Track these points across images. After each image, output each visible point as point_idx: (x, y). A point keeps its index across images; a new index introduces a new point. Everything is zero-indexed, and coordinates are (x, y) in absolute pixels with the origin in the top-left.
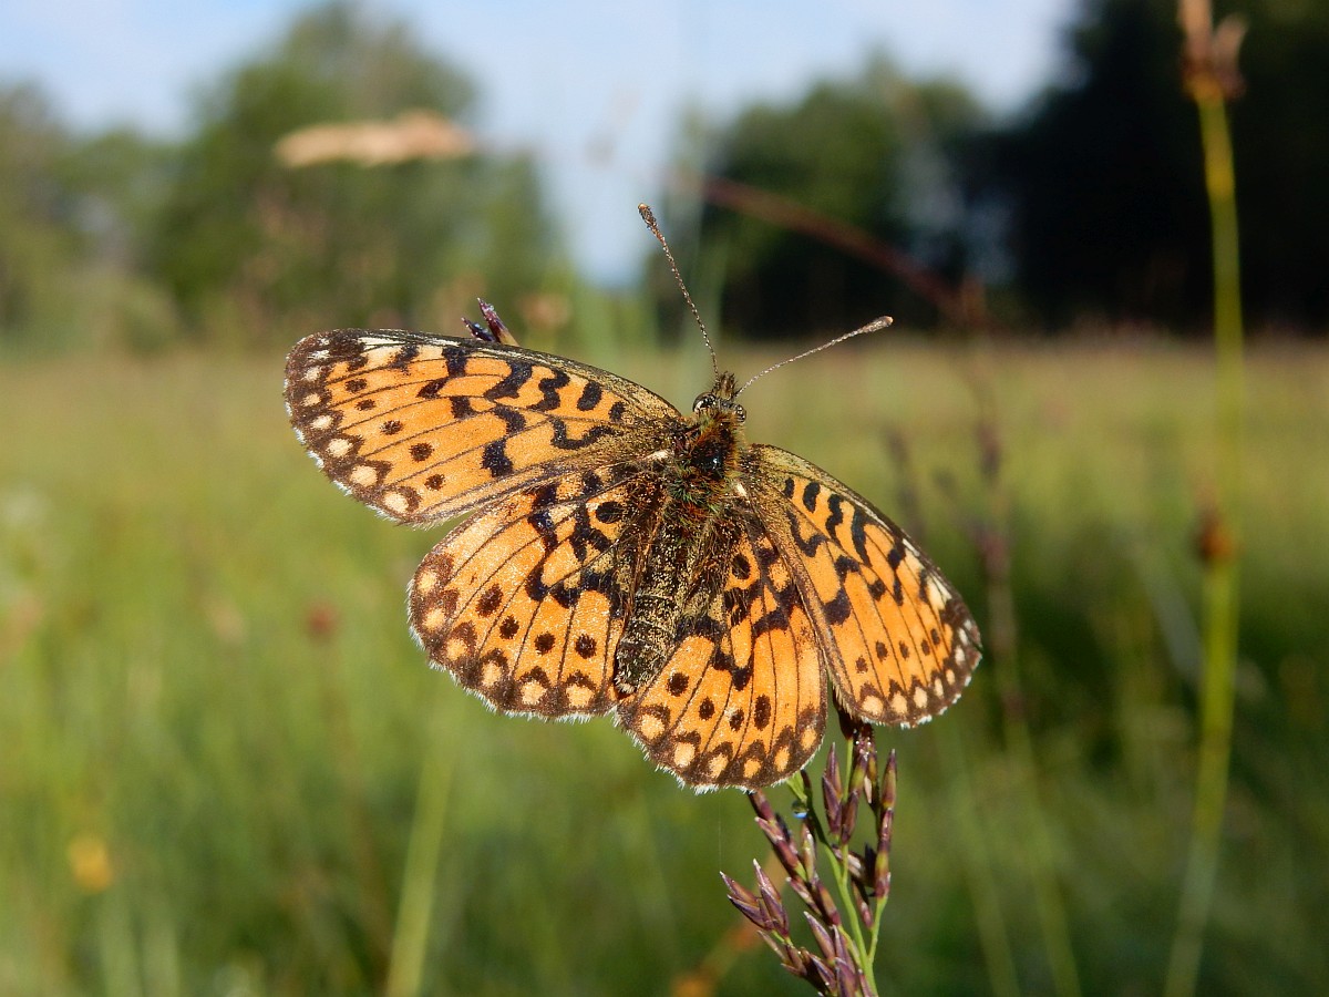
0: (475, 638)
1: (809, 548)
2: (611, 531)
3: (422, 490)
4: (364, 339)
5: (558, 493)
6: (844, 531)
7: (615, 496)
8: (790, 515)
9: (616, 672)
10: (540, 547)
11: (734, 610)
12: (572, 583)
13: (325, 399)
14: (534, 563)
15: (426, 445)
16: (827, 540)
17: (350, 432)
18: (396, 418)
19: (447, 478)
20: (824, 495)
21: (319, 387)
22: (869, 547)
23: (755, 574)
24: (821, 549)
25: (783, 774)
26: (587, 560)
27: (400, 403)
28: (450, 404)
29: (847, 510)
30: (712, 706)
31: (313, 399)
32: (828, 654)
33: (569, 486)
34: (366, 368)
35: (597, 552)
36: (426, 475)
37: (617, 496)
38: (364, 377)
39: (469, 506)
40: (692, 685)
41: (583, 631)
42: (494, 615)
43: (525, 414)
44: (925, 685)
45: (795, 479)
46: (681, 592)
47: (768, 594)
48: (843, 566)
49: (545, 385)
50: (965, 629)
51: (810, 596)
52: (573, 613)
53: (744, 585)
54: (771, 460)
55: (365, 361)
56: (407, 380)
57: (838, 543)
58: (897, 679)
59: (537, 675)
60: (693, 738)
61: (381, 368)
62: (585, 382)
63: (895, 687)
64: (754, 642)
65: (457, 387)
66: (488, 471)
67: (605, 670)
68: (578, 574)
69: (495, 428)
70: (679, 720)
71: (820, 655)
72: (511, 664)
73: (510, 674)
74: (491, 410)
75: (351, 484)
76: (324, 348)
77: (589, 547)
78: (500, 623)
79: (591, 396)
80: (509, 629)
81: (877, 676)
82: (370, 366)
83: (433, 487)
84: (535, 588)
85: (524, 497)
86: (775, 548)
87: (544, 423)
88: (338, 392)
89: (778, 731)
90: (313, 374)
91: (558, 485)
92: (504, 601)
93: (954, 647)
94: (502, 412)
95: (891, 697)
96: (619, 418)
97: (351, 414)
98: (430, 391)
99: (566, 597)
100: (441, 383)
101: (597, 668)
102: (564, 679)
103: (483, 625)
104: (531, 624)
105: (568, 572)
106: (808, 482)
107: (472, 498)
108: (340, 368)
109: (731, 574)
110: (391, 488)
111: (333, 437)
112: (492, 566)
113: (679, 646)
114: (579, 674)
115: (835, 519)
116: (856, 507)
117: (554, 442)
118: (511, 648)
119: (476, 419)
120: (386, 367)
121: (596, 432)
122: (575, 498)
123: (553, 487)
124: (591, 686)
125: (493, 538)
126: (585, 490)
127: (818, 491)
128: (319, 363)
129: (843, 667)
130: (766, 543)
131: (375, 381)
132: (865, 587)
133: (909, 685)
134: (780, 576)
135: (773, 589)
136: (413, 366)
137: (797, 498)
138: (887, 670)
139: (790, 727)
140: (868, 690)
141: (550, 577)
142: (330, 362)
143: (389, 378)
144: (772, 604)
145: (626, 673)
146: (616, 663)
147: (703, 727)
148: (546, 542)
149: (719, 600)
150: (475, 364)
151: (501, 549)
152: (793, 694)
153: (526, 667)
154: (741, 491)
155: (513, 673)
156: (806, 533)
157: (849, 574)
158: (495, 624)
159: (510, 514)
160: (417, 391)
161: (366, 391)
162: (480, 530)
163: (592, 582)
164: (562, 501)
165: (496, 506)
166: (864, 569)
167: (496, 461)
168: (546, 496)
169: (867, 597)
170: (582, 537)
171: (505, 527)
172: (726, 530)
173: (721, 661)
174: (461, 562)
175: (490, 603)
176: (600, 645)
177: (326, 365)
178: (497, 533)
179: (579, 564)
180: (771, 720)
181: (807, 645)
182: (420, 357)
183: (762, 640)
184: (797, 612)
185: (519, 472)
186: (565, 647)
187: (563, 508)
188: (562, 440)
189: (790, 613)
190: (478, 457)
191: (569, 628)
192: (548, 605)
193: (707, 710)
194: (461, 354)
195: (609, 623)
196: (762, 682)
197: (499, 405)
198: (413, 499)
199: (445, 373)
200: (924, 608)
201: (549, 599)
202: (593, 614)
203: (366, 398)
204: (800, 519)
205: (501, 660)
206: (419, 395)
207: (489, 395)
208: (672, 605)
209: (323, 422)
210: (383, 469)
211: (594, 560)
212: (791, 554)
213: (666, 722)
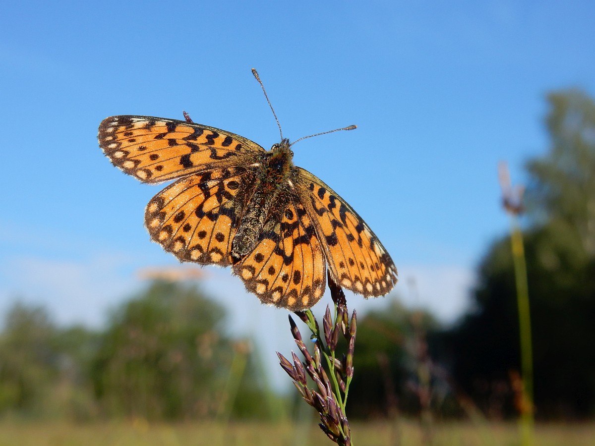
0: (172, 231)
1: (321, 212)
2: (233, 193)
3: (153, 171)
4: (133, 119)
5: (211, 176)
6: (336, 211)
7: (236, 179)
8: (311, 197)
9: (232, 249)
10: (202, 197)
11: (285, 231)
12: (216, 211)
13: (114, 139)
14: (199, 203)
15: (156, 155)
16: (328, 211)
17: (124, 149)
18: (144, 145)
19: (165, 167)
20: (327, 194)
21: (113, 134)
22: (347, 220)
23: (295, 219)
24: (325, 214)
25: (306, 307)
26: (223, 203)
27: (146, 140)
28: (168, 141)
29: (338, 203)
30: (274, 270)
31: (110, 138)
32: (327, 257)
33: (216, 174)
34: (133, 128)
35: (227, 200)
36: (156, 165)
37: (237, 179)
38: (132, 131)
39: (173, 178)
40: (265, 259)
41: (219, 231)
42: (181, 222)
43: (200, 146)
44: (371, 282)
45: (315, 185)
46: (261, 217)
47: (301, 229)
48: (335, 224)
49: (208, 137)
50: (391, 268)
51: (320, 231)
52: (215, 223)
53: (290, 222)
54: (305, 174)
55: (133, 126)
56: (150, 133)
57: (333, 214)
58: (359, 275)
59: (198, 247)
60: (265, 282)
61: (139, 129)
62: (225, 136)
63: (357, 279)
64: (294, 247)
65: (172, 136)
66: (182, 165)
67: (228, 248)
68: (218, 208)
69: (186, 150)
70: (259, 274)
71: (323, 257)
72: (187, 243)
73: (186, 247)
74: (185, 144)
75: (123, 167)
76: (116, 121)
77: (223, 198)
78: (183, 226)
79: (228, 141)
80: (187, 228)
81: (349, 271)
82: (135, 128)
83: (158, 170)
84: (199, 212)
85: (197, 177)
86: (304, 209)
87: (207, 149)
88: (120, 136)
89: (304, 287)
90: (110, 130)
91: (212, 173)
92: (186, 217)
93: (386, 274)
94: (189, 145)
95: (355, 282)
96: (239, 150)
97: (125, 143)
98: (160, 136)
99: (212, 217)
100: (165, 134)
101: (223, 246)
102: (210, 249)
103: (176, 226)
104: (197, 227)
105: (214, 207)
106: (320, 187)
107: (175, 175)
108: (122, 128)
109: (284, 216)
110: (140, 169)
111: (117, 151)
112: (182, 203)
113: (260, 242)
114: (216, 248)
115: (332, 205)
116: (342, 203)
117: (211, 157)
118: (187, 236)
119: (178, 146)
120: (142, 128)
121: (229, 154)
122: (218, 179)
123: (210, 173)
124: (222, 254)
125: (183, 192)
126: (223, 176)
127: (325, 192)
128: (113, 126)
129: (334, 264)
130: (301, 207)
131: (136, 133)
132: (344, 235)
133: (364, 280)
134: (306, 221)
135: (303, 226)
136: (154, 128)
137: (316, 192)
138: (354, 271)
139: (309, 287)
140: (344, 276)
141: (206, 209)
142: (118, 126)
143: (143, 132)
144: (303, 233)
145: (236, 249)
146: (233, 244)
147: (270, 278)
148: (205, 195)
149: (279, 226)
150: (179, 128)
151: (185, 197)
152: (311, 272)
153: (193, 244)
154: (290, 183)
155: (188, 246)
156: (319, 206)
157: (337, 227)
158: (181, 226)
159: (190, 183)
160: (154, 137)
161: (132, 136)
162: (177, 189)
163: (223, 211)
164: (213, 180)
165: (184, 180)
166: (344, 227)
167: (186, 162)
168: (206, 177)
169: (346, 240)
170: (221, 194)
171: (188, 188)
172: (283, 198)
173: (280, 252)
174: (168, 201)
175: (179, 218)
176: (226, 238)
177: (116, 127)
178: (185, 191)
179: (219, 204)
180: (301, 281)
181: (318, 252)
182: (156, 125)
183: (298, 248)
184: (313, 238)
185: (196, 166)
186: (211, 237)
187: (213, 182)
188: (214, 155)
189: (310, 237)
190: (178, 160)
191: (213, 229)
192: (205, 220)
193: (272, 271)
194: (174, 124)
195: (231, 229)
196: (297, 263)
197: (188, 142)
198: (149, 173)
199: (167, 131)
200: (372, 254)
201: (205, 217)
202: (224, 224)
203: (132, 138)
204: (316, 200)
205: (182, 240)
206: (155, 138)
207: (184, 139)
208: (258, 221)
209: (113, 146)
210: (137, 162)
211: (226, 203)
212: (312, 213)
213: (253, 274)
